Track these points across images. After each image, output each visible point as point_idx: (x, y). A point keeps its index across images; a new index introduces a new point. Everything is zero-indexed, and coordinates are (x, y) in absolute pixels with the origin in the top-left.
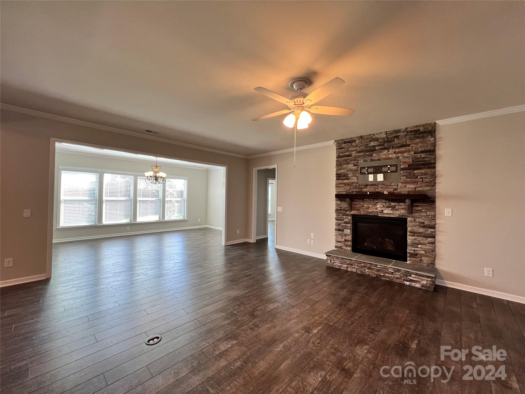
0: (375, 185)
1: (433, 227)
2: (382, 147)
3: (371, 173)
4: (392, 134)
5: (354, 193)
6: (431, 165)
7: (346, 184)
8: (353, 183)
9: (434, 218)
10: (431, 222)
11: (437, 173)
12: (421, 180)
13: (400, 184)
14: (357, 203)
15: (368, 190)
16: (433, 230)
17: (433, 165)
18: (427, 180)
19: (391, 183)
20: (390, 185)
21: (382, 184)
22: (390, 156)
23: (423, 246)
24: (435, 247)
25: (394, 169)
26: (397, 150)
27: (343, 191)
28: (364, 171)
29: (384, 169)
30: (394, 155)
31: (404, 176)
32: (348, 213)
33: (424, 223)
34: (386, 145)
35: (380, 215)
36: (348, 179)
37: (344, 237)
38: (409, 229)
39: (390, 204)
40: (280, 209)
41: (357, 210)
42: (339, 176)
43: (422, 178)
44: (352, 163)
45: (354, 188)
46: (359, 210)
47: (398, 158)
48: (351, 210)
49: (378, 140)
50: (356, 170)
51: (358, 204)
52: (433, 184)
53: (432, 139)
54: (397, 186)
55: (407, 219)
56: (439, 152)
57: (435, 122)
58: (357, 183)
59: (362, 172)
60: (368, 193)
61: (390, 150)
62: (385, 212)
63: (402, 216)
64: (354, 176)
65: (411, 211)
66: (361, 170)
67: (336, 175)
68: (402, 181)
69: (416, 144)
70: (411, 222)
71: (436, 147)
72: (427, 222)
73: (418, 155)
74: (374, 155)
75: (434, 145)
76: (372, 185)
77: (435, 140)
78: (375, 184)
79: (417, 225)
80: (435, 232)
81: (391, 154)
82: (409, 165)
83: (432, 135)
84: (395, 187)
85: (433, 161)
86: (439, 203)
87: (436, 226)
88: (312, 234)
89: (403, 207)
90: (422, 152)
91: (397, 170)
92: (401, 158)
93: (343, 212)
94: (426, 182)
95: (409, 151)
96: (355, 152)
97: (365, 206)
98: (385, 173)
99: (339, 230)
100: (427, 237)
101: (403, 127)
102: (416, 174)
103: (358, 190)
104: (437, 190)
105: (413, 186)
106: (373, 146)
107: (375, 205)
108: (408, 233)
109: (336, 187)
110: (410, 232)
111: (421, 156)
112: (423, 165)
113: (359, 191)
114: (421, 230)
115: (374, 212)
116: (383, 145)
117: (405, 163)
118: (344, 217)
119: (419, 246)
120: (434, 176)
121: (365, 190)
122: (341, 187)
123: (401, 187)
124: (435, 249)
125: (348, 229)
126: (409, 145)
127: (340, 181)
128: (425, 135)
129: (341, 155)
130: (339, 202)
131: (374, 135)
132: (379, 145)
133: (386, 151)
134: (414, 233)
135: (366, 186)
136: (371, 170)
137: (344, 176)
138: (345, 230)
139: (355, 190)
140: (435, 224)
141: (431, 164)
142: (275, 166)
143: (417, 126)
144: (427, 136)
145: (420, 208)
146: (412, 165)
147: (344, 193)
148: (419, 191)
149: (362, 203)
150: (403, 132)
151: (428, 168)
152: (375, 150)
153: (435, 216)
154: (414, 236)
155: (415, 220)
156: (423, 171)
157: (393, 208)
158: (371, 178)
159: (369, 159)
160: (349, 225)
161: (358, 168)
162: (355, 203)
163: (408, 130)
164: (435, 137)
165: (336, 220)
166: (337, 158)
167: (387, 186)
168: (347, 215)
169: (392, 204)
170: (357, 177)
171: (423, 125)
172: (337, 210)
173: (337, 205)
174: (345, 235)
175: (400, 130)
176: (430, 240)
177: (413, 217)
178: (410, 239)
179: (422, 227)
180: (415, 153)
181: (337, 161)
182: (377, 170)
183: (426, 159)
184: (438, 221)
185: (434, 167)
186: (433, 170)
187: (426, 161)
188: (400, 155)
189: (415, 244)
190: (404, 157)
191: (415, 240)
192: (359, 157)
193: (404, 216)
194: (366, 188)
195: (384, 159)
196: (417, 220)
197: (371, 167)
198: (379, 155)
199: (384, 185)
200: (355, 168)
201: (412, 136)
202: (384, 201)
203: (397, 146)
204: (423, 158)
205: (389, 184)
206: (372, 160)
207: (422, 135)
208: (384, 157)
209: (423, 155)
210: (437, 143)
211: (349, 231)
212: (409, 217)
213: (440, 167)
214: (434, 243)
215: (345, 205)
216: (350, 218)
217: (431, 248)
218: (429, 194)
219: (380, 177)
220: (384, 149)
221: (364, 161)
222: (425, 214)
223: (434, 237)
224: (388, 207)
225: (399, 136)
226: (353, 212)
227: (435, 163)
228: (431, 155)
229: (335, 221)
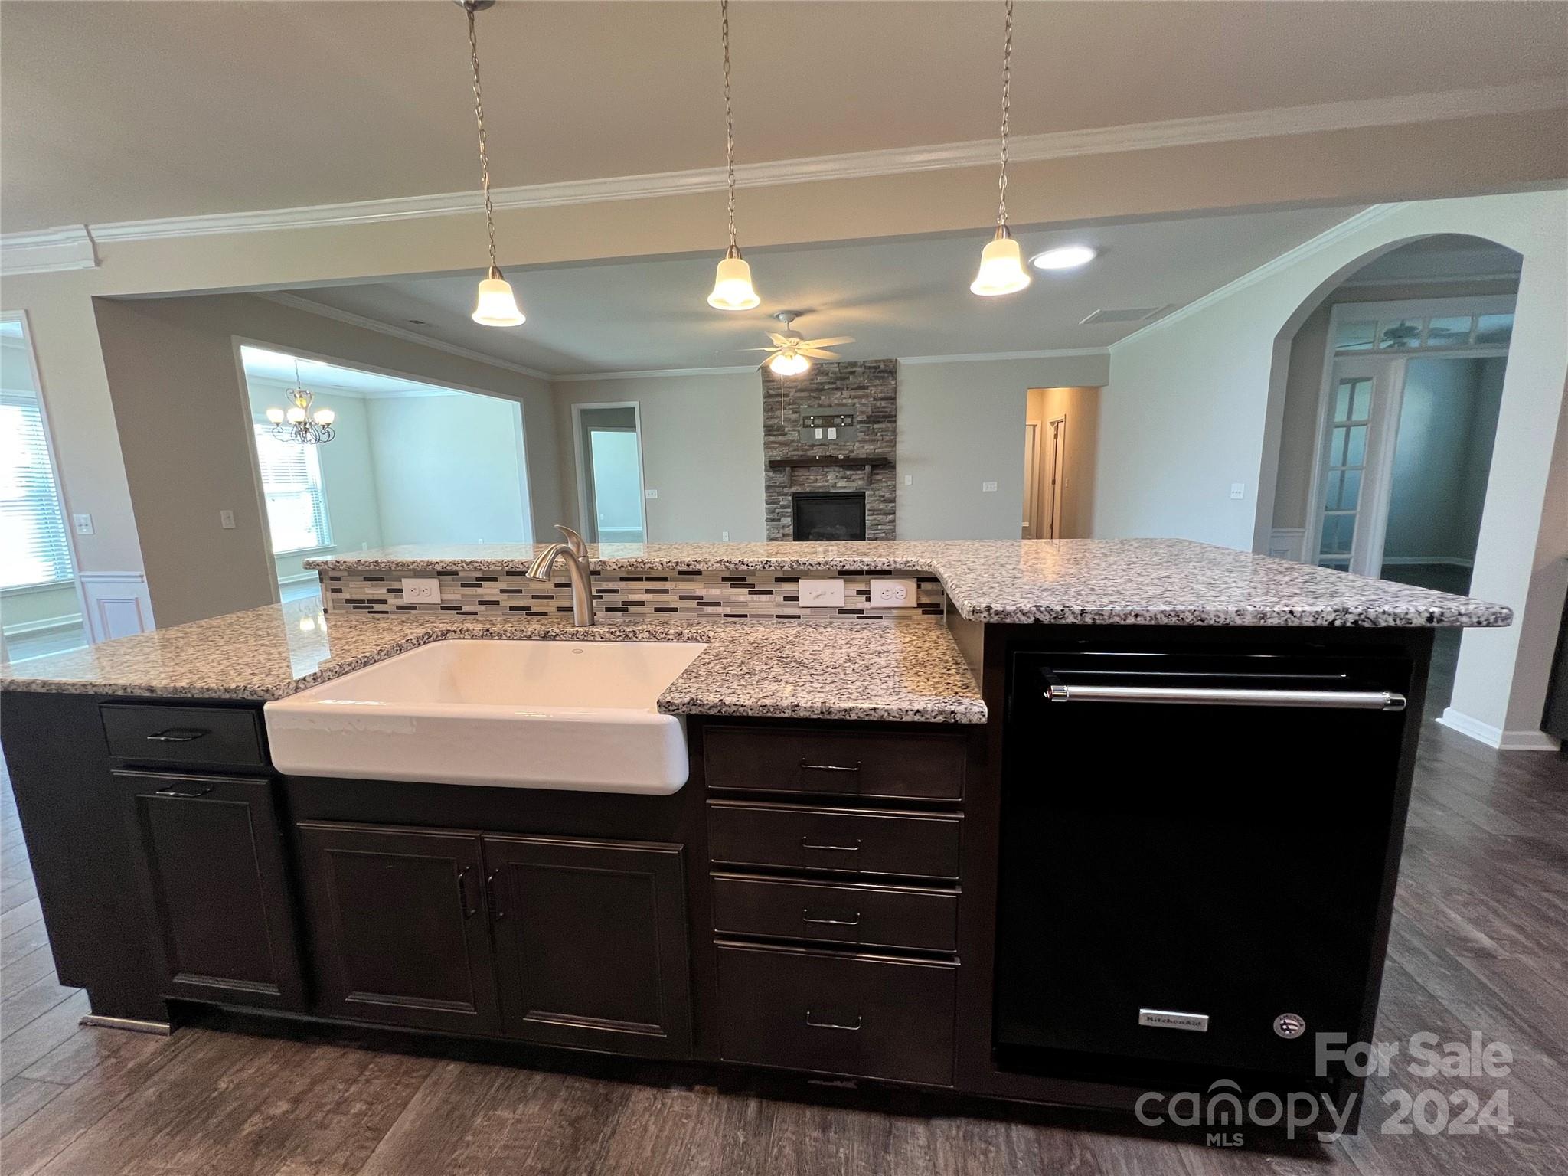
0: (824, 445)
1: (893, 501)
2: (834, 386)
3: (819, 427)
4: (846, 367)
5: (795, 458)
6: (891, 418)
7: (781, 444)
8: (793, 441)
9: (894, 489)
10: (891, 494)
11: (898, 431)
12: (881, 438)
13: (857, 444)
14: (800, 474)
15: (817, 453)
16: (894, 504)
17: (894, 419)
18: (887, 438)
19: (845, 442)
20: (845, 446)
21: (834, 444)
22: (844, 401)
23: (884, 527)
24: (895, 526)
25: (848, 421)
26: (853, 393)
27: (778, 454)
28: (809, 422)
29: (837, 421)
30: (850, 401)
31: (861, 432)
32: (786, 490)
33: (883, 496)
34: (838, 383)
35: (832, 490)
36: (784, 435)
37: (781, 531)
38: (868, 506)
39: (845, 473)
40: (652, 494)
41: (800, 485)
42: (769, 430)
43: (882, 436)
44: (789, 409)
45: (795, 450)
46: (804, 484)
47: (854, 404)
48: (791, 487)
49: (827, 374)
50: (796, 421)
51: (802, 475)
52: (893, 444)
53: (893, 382)
54: (854, 446)
55: (864, 493)
56: (902, 400)
57: (896, 360)
58: (799, 441)
59: (806, 423)
60: (818, 458)
61: (843, 392)
62: (839, 485)
63: (860, 489)
64: (794, 430)
65: (870, 481)
66: (804, 420)
67: (764, 427)
68: (859, 439)
69: (875, 386)
70: (871, 496)
71: (897, 394)
72: (887, 495)
73: (878, 403)
74: (823, 397)
75: (895, 390)
76: (821, 445)
77: (896, 384)
78: (825, 443)
79: (877, 500)
80: (895, 507)
81: (845, 397)
82: (868, 417)
83: (893, 376)
84: (851, 448)
85: (893, 413)
86: (899, 468)
87: (897, 499)
88: (725, 534)
89: (861, 476)
90: (882, 399)
91: (852, 422)
92: (857, 405)
93: (778, 490)
94: (887, 442)
95: (866, 396)
96: (794, 390)
97: (812, 477)
98: (837, 426)
99: (773, 520)
100: (887, 514)
101: (860, 360)
102: (876, 430)
103: (801, 453)
104: (897, 452)
105: (872, 447)
106: (822, 384)
107: (825, 475)
108: (867, 513)
109: (765, 448)
110: (869, 510)
111: (881, 404)
112: (884, 417)
113: (801, 456)
114: (882, 506)
115: (824, 486)
116: (835, 383)
117: (862, 413)
118: (781, 498)
119: (880, 527)
120: (894, 432)
121: (811, 453)
122: (773, 448)
123: (858, 449)
124: (895, 529)
125: (788, 516)
126: (867, 388)
127: (772, 439)
128: (886, 375)
129: (771, 392)
130: (771, 474)
131: (822, 365)
132: (829, 383)
133: (839, 393)
134: (873, 511)
135: (812, 446)
136: (818, 421)
137: (778, 430)
138: (782, 519)
139: (796, 453)
140: (895, 498)
141: (892, 416)
142: (635, 404)
143: (876, 361)
144: (888, 377)
145: (879, 477)
146: (871, 416)
147: (779, 458)
148: (878, 454)
149: (808, 474)
150: (861, 367)
151: (889, 422)
152: (823, 390)
153: (895, 486)
154: (873, 515)
155: (874, 494)
156: (883, 426)
157: (849, 478)
158: (819, 433)
159: (815, 403)
160: (789, 510)
161: (800, 416)
162: (797, 474)
163: (867, 364)
164: (895, 378)
165: (767, 503)
166: (765, 397)
167: (841, 447)
168: (786, 495)
169: (848, 473)
170: (799, 432)
171: (884, 361)
172: (768, 488)
173: (768, 479)
174: (783, 527)
175: (856, 362)
176: (891, 517)
177: (872, 489)
178: (869, 520)
179: (882, 501)
180: (875, 400)
181: (764, 403)
182: (827, 422)
183: (886, 410)
184: (898, 492)
185: (895, 422)
186: (894, 425)
187: (886, 412)
188: (856, 400)
189: (875, 526)
190: (864, 405)
191: (875, 519)
192: (801, 398)
193: (863, 489)
194: (812, 449)
195: (836, 405)
196: (877, 493)
197: (818, 417)
198: (829, 398)
199: (837, 445)
200: (794, 416)
201: (871, 375)
202: (837, 469)
203: (852, 386)
204: (884, 407)
205: (843, 443)
206: (820, 406)
207: (882, 374)
208: (836, 401)
209: (883, 404)
210: (898, 389)
211: (789, 519)
212: (868, 490)
213: (903, 421)
214: (893, 521)
215: (781, 478)
216: (790, 498)
217: (892, 527)
218: (890, 457)
219: (832, 433)
220: (837, 389)
221: (809, 406)
222: (885, 485)
223: (894, 514)
224: (842, 478)
225: (854, 372)
226: (794, 489)
227: (895, 416)
228: (892, 404)
229: (765, 506)
